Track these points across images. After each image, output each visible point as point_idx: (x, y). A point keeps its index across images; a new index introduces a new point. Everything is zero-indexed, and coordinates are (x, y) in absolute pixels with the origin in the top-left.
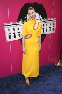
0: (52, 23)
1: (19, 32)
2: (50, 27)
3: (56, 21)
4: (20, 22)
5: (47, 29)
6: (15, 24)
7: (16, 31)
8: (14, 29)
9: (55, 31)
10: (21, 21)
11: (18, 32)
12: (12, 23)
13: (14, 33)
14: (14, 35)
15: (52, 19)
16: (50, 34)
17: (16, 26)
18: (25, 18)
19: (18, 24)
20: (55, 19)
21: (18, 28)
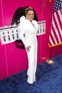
0: (42, 25)
1: (14, 35)
2: (41, 29)
3: (46, 23)
4: (14, 26)
5: (38, 31)
6: (9, 27)
7: (11, 34)
8: (8, 33)
9: (45, 33)
10: (15, 24)
11: (12, 35)
12: (6, 27)
13: (9, 36)
14: (9, 38)
15: (42, 22)
16: (41, 35)
17: (10, 29)
18: (19, 21)
19: (12, 27)
20: (45, 21)
21: (13, 31)
